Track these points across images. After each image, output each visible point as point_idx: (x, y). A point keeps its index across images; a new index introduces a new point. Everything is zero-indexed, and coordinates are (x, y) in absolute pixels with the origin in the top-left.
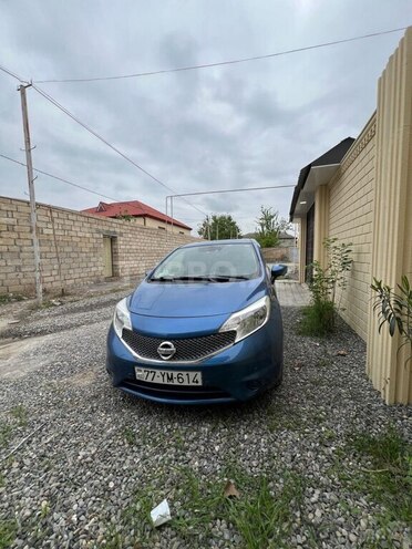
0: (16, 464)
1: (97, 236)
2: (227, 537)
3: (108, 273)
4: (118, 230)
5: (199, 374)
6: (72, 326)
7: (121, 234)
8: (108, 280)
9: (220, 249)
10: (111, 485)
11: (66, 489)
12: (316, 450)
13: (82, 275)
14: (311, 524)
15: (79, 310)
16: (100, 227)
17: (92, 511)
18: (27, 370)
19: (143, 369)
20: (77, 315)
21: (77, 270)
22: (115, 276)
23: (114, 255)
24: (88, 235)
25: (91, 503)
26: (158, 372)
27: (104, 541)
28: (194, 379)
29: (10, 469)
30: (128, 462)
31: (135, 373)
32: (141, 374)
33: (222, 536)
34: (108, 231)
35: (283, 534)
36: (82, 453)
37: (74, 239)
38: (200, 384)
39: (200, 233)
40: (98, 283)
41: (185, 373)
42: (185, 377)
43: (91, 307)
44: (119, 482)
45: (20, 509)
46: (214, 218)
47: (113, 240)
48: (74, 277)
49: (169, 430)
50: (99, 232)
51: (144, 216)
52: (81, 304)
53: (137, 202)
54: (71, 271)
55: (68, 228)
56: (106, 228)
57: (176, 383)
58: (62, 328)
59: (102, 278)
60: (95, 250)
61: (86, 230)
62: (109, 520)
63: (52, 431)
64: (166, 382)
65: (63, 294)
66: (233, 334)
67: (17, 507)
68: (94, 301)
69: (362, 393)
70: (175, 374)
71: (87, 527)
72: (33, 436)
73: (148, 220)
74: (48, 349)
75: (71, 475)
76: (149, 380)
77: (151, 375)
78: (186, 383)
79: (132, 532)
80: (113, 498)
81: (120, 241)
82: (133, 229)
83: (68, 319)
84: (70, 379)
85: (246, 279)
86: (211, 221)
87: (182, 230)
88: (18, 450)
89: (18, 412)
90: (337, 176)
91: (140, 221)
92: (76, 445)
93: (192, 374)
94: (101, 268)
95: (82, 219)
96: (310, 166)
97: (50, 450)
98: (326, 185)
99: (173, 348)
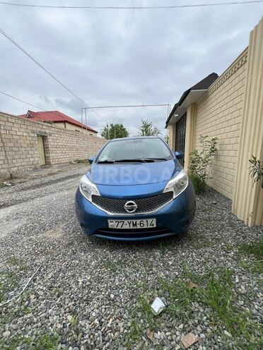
0: (32, 297)
1: (32, 135)
2: (202, 310)
3: (42, 162)
4: (47, 131)
5: (155, 220)
6: (28, 199)
7: (50, 134)
8: (44, 167)
9: (141, 142)
10: (112, 296)
11: (81, 305)
12: (224, 255)
13: (23, 164)
14: (242, 294)
15: (28, 188)
16: (34, 129)
17: (107, 315)
18: (6, 232)
19: (114, 221)
20: (28, 192)
21: (19, 161)
22: (47, 164)
23: (46, 149)
24: (25, 134)
25: (103, 310)
26: (126, 222)
27: (126, 331)
28: (151, 223)
29: (29, 300)
30: (117, 280)
31: (107, 224)
32: (112, 224)
33: (199, 311)
34: (40, 132)
35: (232, 302)
36: (80, 281)
37: (14, 137)
38: (155, 226)
39: (102, 135)
40: (35, 169)
41: (145, 220)
42: (145, 223)
43: (37, 186)
44: (117, 293)
45: (52, 325)
46: (112, 125)
47: (44, 138)
48: (18, 165)
49: (135, 257)
50: (33, 132)
51: (65, 122)
52: (29, 184)
53: (57, 111)
54: (14, 161)
55: (9, 128)
56: (39, 130)
57: (139, 227)
58: (20, 202)
59: (38, 166)
60: (32, 145)
61: (24, 131)
62: (122, 317)
63: (49, 270)
64: (132, 227)
65: (12, 177)
66: (171, 193)
67: (49, 324)
68: (37, 181)
69: (234, 223)
70: (138, 221)
71: (109, 325)
72: (35, 276)
73: (67, 124)
74: (17, 216)
75: (80, 296)
76: (119, 227)
77: (120, 224)
78: (145, 227)
79: (142, 321)
80: (118, 304)
81: (50, 139)
82: (59, 131)
83: (23, 194)
84: (44, 234)
85: (166, 160)
86: (110, 127)
87: (91, 133)
88: (28, 286)
89: (14, 262)
90: (205, 97)
91: (62, 125)
92: (73, 276)
93: (150, 221)
94: (37, 159)
95: (20, 122)
96: (190, 90)
97: (54, 282)
98: (195, 104)
99: (136, 205)
